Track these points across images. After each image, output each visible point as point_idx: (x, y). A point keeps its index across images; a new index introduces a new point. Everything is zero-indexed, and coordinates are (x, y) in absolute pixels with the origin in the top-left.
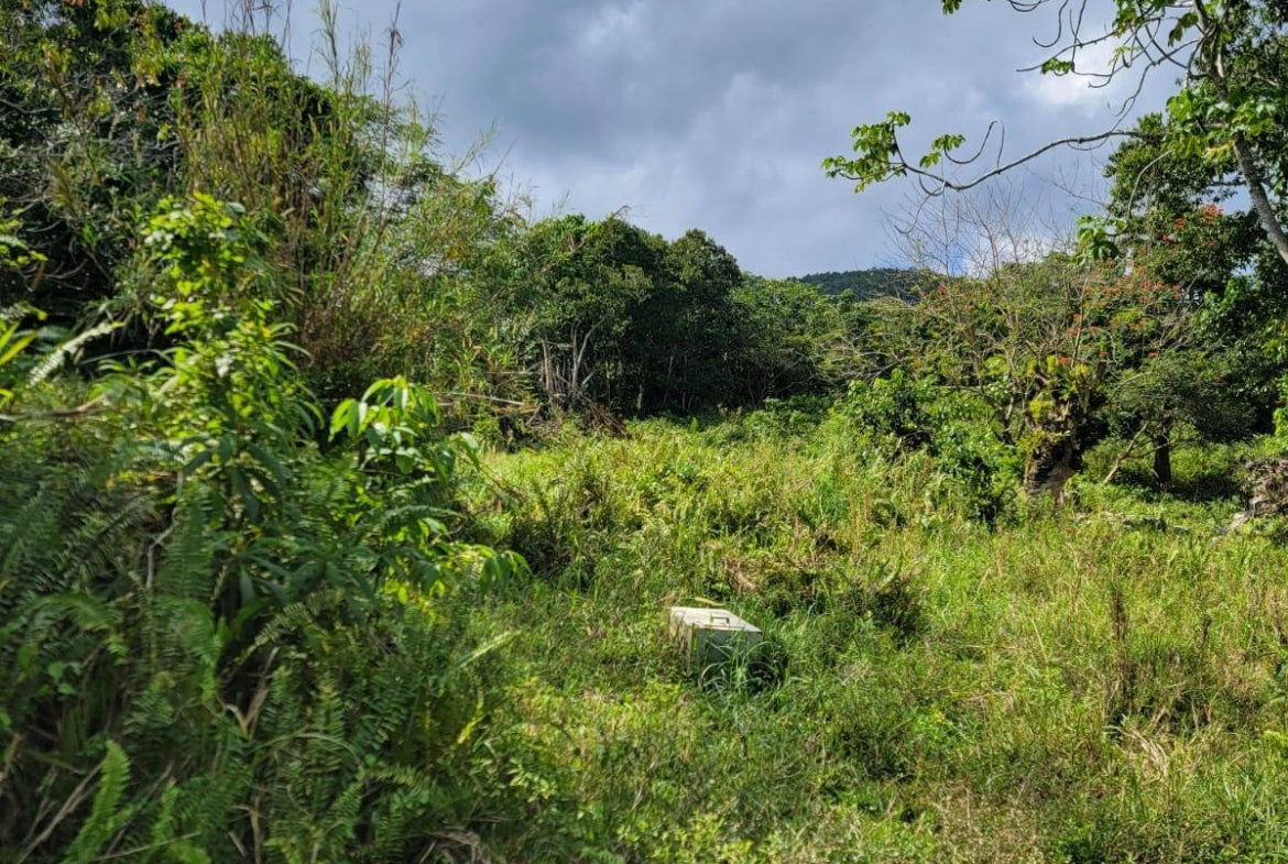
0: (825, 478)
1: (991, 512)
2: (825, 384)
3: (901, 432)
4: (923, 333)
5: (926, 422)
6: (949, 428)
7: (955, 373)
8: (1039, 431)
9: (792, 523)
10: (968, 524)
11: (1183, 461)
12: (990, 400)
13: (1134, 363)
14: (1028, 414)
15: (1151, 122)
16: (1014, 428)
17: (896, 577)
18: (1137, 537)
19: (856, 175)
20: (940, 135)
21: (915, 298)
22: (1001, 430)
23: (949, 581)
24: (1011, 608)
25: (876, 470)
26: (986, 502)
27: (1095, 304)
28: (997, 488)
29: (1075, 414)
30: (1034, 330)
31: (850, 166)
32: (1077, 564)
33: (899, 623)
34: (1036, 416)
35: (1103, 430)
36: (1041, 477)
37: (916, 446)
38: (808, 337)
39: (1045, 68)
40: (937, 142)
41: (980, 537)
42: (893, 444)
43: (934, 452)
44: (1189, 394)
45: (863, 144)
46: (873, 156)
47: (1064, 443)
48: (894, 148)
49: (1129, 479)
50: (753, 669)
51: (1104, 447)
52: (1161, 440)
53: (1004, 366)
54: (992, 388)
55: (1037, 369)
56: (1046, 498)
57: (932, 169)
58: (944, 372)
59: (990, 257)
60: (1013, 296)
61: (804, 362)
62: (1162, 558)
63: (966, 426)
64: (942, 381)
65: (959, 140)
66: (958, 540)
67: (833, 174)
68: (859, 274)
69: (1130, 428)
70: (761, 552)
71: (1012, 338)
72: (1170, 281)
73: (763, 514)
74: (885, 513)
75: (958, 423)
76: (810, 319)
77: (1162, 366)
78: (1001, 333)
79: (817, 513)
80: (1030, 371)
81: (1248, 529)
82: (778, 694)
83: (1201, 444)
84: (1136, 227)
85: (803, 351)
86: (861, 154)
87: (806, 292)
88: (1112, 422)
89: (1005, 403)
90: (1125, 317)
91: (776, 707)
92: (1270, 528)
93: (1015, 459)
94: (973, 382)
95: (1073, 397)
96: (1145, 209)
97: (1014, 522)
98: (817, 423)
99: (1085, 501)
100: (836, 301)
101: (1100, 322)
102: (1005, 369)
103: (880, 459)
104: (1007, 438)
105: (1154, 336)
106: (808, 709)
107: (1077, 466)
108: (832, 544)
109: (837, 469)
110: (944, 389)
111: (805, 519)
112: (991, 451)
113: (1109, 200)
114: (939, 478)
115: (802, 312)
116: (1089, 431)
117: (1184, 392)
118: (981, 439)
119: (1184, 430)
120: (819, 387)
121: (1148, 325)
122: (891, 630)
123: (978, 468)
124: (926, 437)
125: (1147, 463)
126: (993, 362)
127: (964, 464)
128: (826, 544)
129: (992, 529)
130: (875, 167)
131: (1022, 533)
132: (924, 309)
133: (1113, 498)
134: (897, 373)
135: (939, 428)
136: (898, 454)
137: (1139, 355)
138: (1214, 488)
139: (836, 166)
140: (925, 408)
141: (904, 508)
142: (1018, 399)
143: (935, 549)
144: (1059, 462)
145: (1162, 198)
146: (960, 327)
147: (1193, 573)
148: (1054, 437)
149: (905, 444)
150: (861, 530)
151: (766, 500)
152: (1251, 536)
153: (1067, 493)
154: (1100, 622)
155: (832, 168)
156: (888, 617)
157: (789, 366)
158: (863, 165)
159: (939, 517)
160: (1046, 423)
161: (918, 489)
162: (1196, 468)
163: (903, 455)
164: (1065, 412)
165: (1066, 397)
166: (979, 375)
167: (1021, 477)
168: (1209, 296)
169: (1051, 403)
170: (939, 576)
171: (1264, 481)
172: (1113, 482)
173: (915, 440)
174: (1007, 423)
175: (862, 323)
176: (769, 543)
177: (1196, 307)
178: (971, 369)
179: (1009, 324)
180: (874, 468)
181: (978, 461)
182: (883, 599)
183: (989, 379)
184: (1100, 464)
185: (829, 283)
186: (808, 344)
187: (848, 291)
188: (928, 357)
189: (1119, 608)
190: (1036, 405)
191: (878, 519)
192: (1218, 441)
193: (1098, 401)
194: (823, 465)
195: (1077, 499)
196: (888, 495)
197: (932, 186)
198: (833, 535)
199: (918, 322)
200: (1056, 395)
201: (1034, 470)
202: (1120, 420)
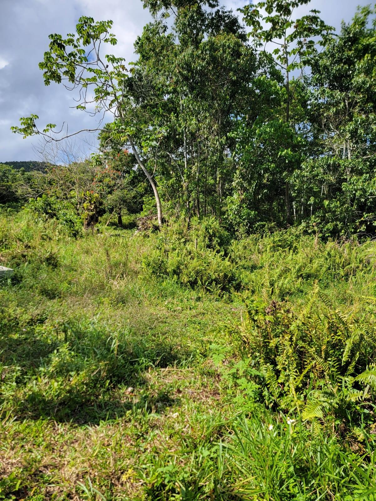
0: (25, 228)
1: (75, 235)
2: (18, 199)
3: (47, 213)
4: (50, 183)
5: (55, 211)
6: (61, 212)
7: (61, 195)
8: (86, 212)
9: (16, 242)
10: (70, 238)
11: (126, 219)
12: (72, 204)
13: (110, 193)
14: (83, 207)
15: (108, 125)
16: (80, 212)
17: (51, 253)
18: (113, 238)
19: (23, 133)
20: (49, 123)
21: (46, 172)
22: (76, 212)
23: (66, 253)
24: (83, 258)
25: (41, 225)
26: (74, 232)
27: (99, 176)
28: (76, 228)
29: (96, 207)
30: (82, 184)
31: (20, 130)
32: (98, 245)
33: (53, 265)
34: (85, 208)
35: (105, 212)
36: (88, 224)
37: (52, 217)
38: (10, 183)
39: (77, 108)
40: (48, 126)
41: (73, 241)
42: (45, 217)
43: (58, 219)
44: (125, 201)
45: (24, 123)
46: (28, 128)
47: (94, 215)
48: (34, 126)
49: (112, 224)
50: (13, 280)
51: (105, 216)
52: (119, 214)
53: (76, 193)
54: (73, 200)
55: (84, 195)
56: (90, 230)
57: (47, 133)
58: (58, 195)
59: (68, 161)
60: (76, 173)
61: (10, 192)
62: (119, 243)
63: (66, 211)
64: (58, 198)
65: (54, 126)
66: (67, 242)
67: (15, 132)
68: (25, 162)
69: (111, 210)
70: (7, 251)
71: (77, 185)
72: (118, 170)
73: (6, 240)
74: (45, 237)
75: (64, 210)
76: (10, 177)
77: (117, 193)
78: (74, 184)
79: (24, 238)
80: (83, 195)
81: (138, 235)
82: (21, 285)
83: (129, 214)
84: (107, 154)
85: (9, 188)
86: (23, 127)
87: (7, 168)
88: (106, 209)
89: (77, 204)
90: (107, 180)
91: (21, 288)
92: (143, 234)
93: (81, 220)
94: (67, 198)
95: (95, 203)
96: (109, 149)
97: (82, 237)
98: (18, 212)
99: (101, 230)
100: (19, 171)
101: (101, 181)
102: (76, 194)
103: (41, 221)
104: (78, 214)
105: (114, 186)
106: (30, 287)
107: (97, 221)
108: (29, 247)
109: (28, 225)
110: (59, 200)
111: (20, 240)
112: (74, 218)
113: (99, 147)
114: (60, 226)
115: (7, 175)
116: (101, 212)
117: (124, 201)
118: (71, 214)
119: (124, 211)
120: (16, 200)
121: (113, 183)
122: (51, 267)
123: (70, 222)
124: (55, 215)
125: (116, 220)
126: (72, 193)
127: (66, 221)
128: (27, 247)
129: (76, 239)
130: (29, 131)
131: (84, 240)
132: (49, 176)
133: (107, 229)
134: (44, 196)
135: (58, 212)
136: (47, 220)
137: (111, 191)
138: (132, 226)
139: (15, 129)
140: (54, 206)
141: (50, 235)
142: (80, 203)
143: (61, 244)
144: (93, 220)
145: (112, 148)
146: (61, 182)
147: (126, 246)
148: (91, 213)
149: (49, 217)
150: (38, 243)
151: (6, 236)
152: (139, 236)
153: (96, 229)
154: (104, 258)
155: (14, 130)
156: (50, 264)
157: (5, 193)
158: (25, 130)
159: (61, 237)
160: (88, 210)
161: (54, 229)
162: (128, 221)
163: (49, 220)
164: (93, 207)
165: (93, 202)
166: (69, 196)
167: (83, 225)
168: (127, 175)
169: (89, 204)
170: (63, 252)
171: (141, 223)
172: (108, 225)
173: (52, 216)
174: (78, 210)
175: (29, 179)
176: (9, 248)
177: (124, 177)
178: (66, 194)
179: (75, 181)
180: (40, 224)
181: (70, 221)
182: (48, 259)
183: (71, 198)
184: (104, 221)
185: (16, 165)
186: (11, 185)
187: (22, 168)
188: (52, 190)
189: (108, 254)
190: (85, 205)
191: (43, 239)
192: (133, 213)
193: (101, 204)
194: (23, 224)
195: (98, 230)
196: (45, 232)
197: (48, 139)
198: (30, 244)
199: (47, 180)
200: (90, 202)
201: (86, 223)
202: (108, 209)
